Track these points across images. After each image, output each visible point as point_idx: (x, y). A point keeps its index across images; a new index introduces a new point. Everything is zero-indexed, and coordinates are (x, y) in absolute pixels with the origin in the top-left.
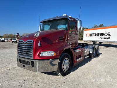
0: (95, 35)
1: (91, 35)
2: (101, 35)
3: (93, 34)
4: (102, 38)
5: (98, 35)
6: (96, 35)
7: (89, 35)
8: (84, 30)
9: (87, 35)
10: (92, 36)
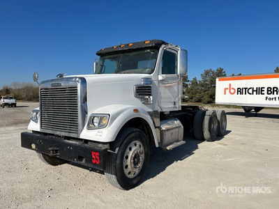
0: (251, 91)
1: (240, 91)
2: (268, 91)
3: (246, 89)
4: (270, 99)
5: (259, 91)
6: (253, 91)
7: (232, 91)
8: (217, 80)
9: (227, 91)
10: (242, 93)
